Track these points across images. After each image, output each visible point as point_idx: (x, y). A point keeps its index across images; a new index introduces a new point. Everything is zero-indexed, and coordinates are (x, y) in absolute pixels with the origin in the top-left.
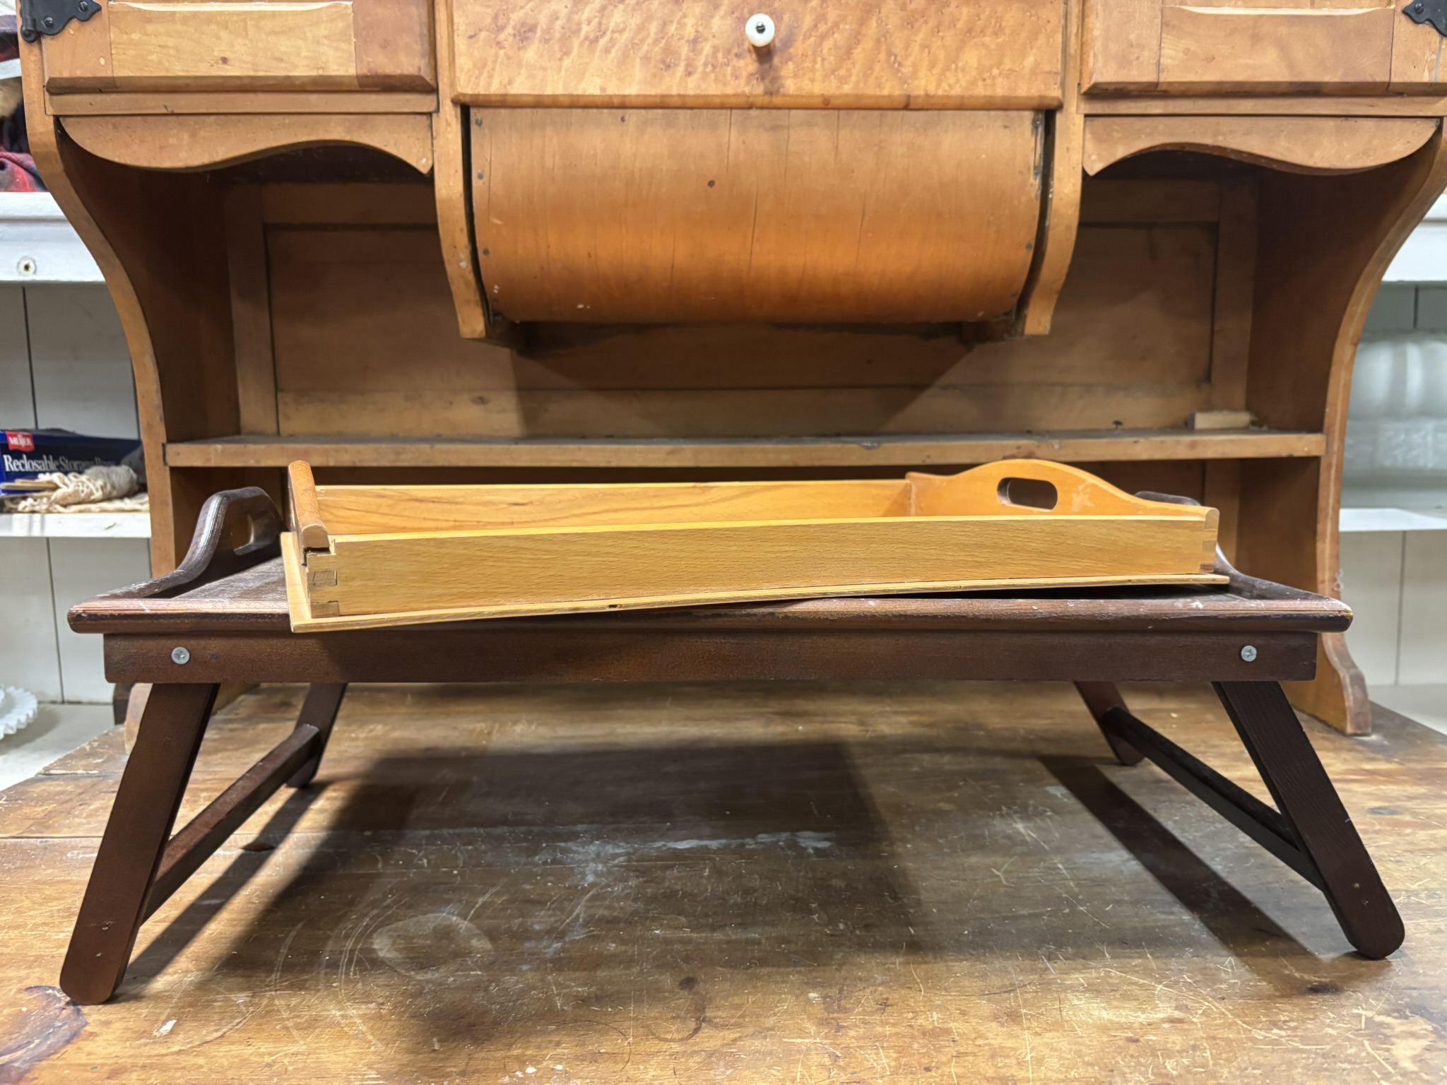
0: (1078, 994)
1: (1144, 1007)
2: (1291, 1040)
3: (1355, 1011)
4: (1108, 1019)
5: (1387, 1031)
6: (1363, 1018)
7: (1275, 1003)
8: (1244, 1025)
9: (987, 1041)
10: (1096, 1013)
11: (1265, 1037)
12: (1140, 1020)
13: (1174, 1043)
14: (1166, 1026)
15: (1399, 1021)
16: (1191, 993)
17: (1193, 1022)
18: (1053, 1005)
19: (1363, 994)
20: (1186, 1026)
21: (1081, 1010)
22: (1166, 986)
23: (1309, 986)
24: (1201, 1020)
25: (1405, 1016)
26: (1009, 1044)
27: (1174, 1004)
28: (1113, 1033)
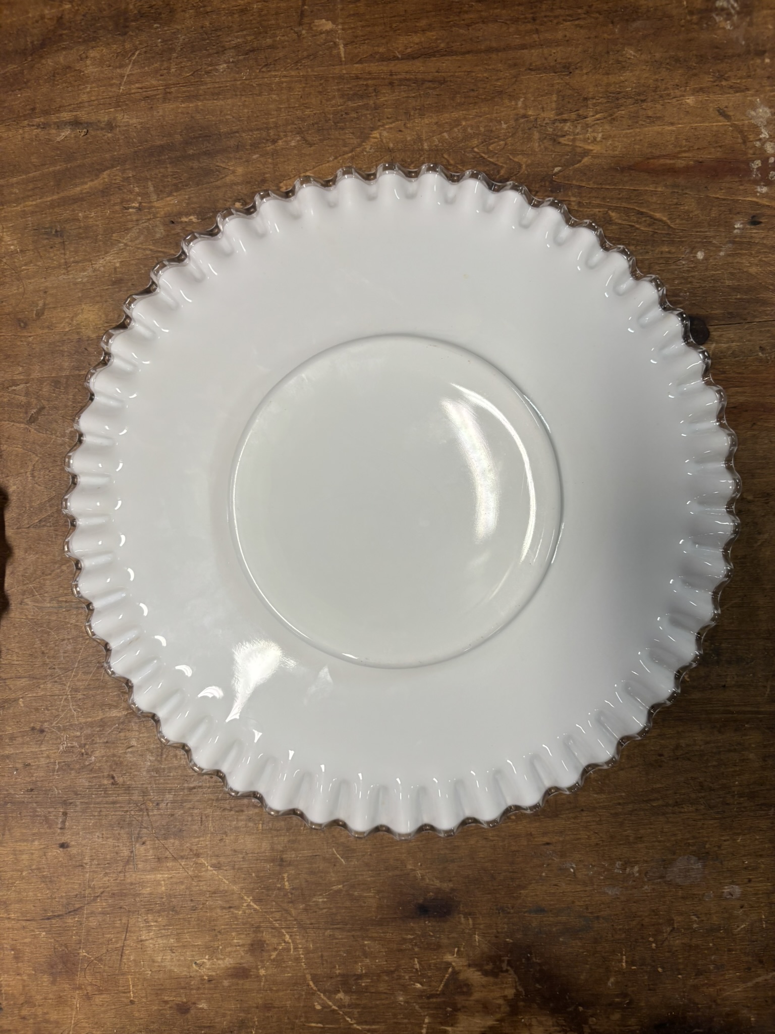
0: (150, 917)
1: (216, 944)
2: (345, 1013)
3: (449, 958)
4: (170, 971)
5: (460, 1000)
6: (450, 970)
7: (363, 939)
8: (311, 983)
9: (33, 1010)
10: (159, 959)
11: (325, 1006)
12: (203, 971)
13: (224, 1015)
14: (226, 983)
15: (486, 979)
16: (277, 915)
17: (258, 976)
18: (117, 942)
19: (474, 919)
20: (247, 984)
22: (255, 900)
23: (421, 901)
24: (270, 972)
25: (495, 973)
26: (53, 1016)
27: (249, 942)
28: (166, 998)
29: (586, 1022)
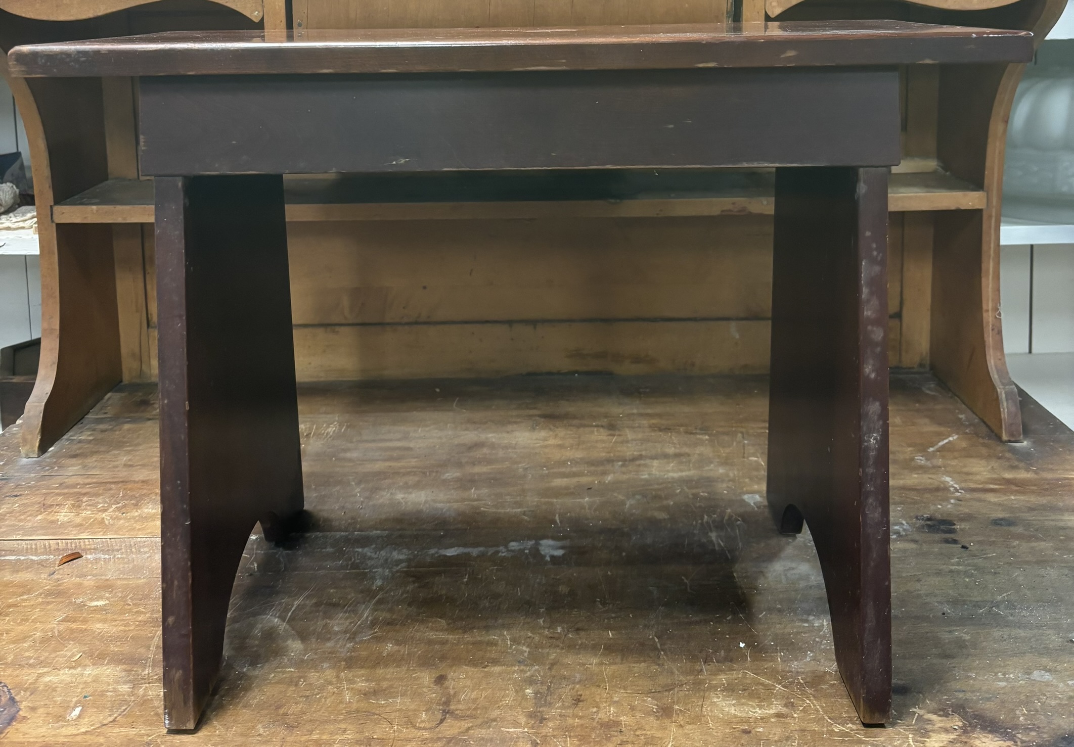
0: (718, 693)
1: (763, 704)
2: (856, 733)
3: (914, 710)
4: (734, 715)
5: (929, 727)
6: (917, 714)
8: (829, 720)
9: (644, 732)
10: (727, 709)
11: (841, 730)
12: (756, 715)
13: (775, 734)
14: (773, 720)
15: (940, 718)
16: (800, 693)
17: (793, 717)
18: (698, 702)
19: (924, 695)
20: (788, 720)
21: (717, 706)
22: (783, 686)
24: (800, 715)
25: (946, 715)
26: (659, 734)
27: (784, 703)
28: (734, 727)
29: (1015, 736)
